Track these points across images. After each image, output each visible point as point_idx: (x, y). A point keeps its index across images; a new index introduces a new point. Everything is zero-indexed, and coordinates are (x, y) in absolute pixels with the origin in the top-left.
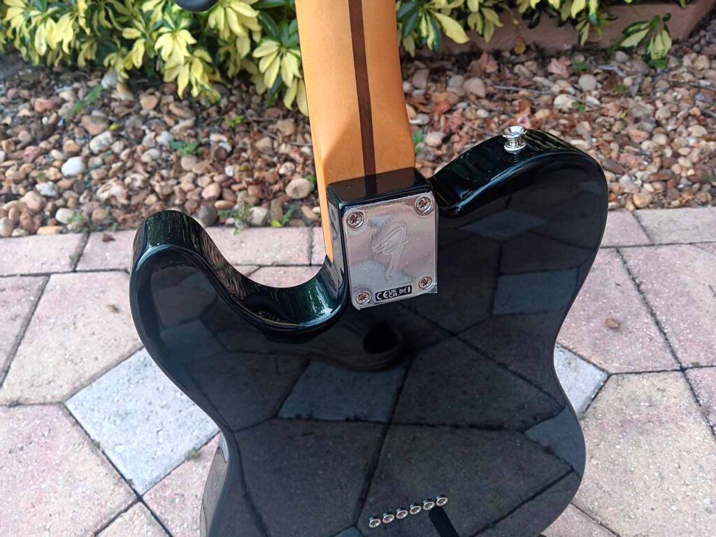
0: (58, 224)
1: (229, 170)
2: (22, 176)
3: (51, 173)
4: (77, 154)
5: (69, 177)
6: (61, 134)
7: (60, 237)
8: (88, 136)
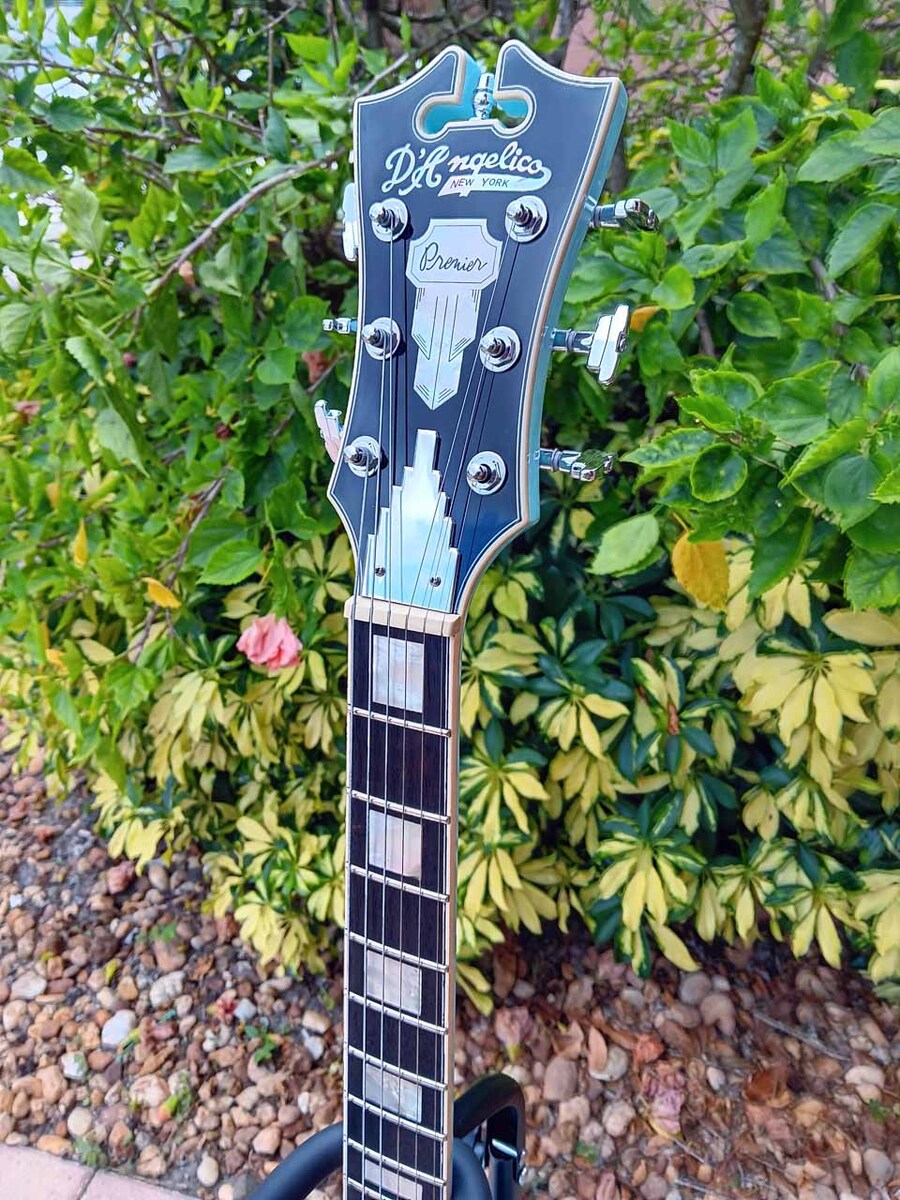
0: (68, 1136)
1: (305, 1101)
2: (54, 1031)
3: (88, 1034)
4: (130, 1004)
5: (106, 1049)
6: (124, 959)
7: (60, 1165)
8: (155, 973)
